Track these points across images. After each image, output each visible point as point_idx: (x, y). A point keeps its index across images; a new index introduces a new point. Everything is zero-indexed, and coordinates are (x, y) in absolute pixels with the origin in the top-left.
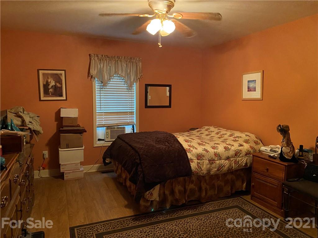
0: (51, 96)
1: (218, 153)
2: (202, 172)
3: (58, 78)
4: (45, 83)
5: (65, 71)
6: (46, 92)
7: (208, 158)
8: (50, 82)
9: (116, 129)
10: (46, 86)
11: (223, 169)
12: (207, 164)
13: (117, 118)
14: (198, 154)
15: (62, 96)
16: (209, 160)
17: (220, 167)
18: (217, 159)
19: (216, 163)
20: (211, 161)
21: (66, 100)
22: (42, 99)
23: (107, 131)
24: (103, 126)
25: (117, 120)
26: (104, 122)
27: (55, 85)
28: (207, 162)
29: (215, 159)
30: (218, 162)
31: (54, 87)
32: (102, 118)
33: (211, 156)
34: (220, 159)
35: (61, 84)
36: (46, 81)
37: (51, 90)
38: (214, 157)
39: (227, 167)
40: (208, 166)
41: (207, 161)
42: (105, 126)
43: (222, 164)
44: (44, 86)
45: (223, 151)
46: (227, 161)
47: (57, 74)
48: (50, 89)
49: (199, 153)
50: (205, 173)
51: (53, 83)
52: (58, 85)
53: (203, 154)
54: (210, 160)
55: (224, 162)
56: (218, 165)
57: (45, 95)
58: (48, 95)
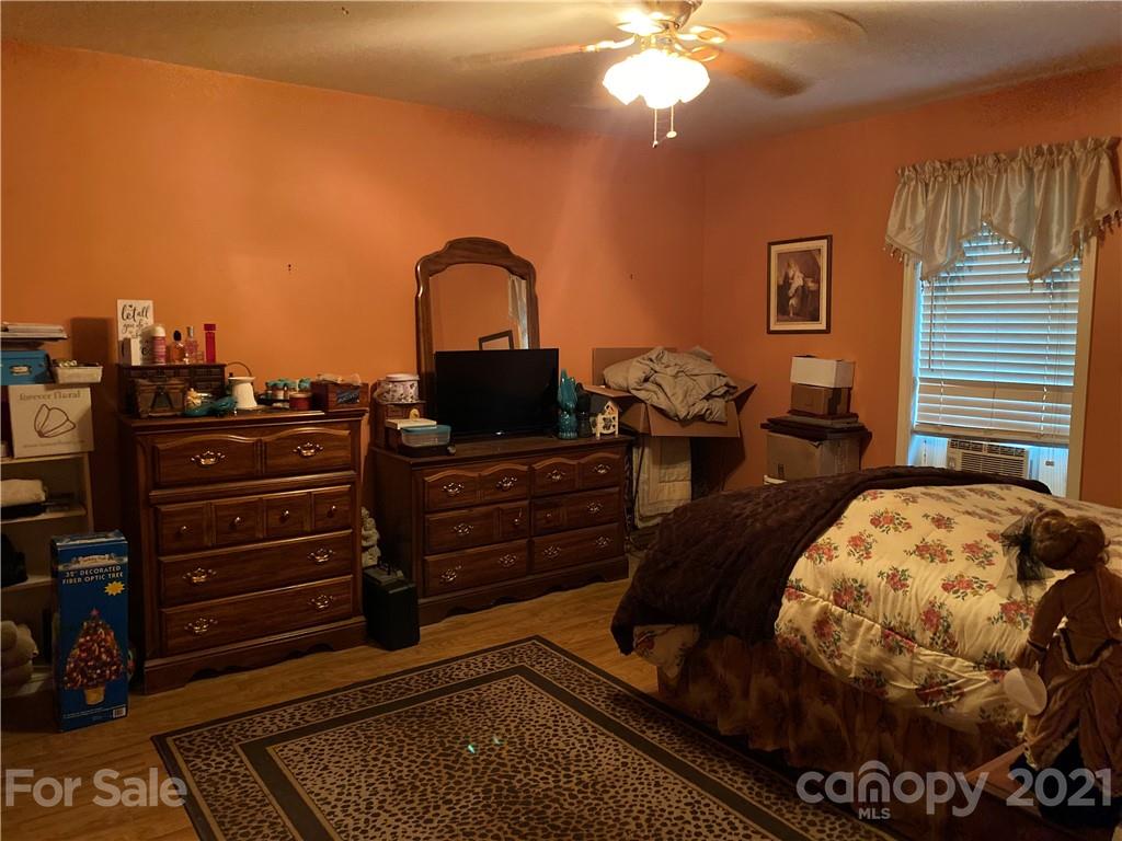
0: (792, 320)
1: (944, 613)
2: (838, 662)
3: (809, 264)
4: (781, 283)
5: (829, 238)
6: (783, 310)
7: (886, 618)
8: (793, 278)
9: (984, 453)
10: (784, 288)
11: (950, 705)
12: (870, 637)
13: (993, 406)
14: (844, 580)
15: (816, 318)
16: (889, 630)
17: (932, 688)
18: (928, 641)
19: (915, 656)
20: (896, 637)
21: (827, 331)
22: (773, 328)
23: (951, 456)
24: (937, 432)
25: (992, 415)
26: (944, 419)
27: (803, 287)
28: (873, 632)
29: (917, 636)
30: (928, 656)
31: (800, 292)
32: (937, 401)
33: (904, 614)
34: (950, 647)
35: (818, 282)
36: (783, 274)
37: (793, 302)
38: (914, 624)
39: (973, 702)
40: (875, 651)
41: (877, 625)
42: (944, 431)
43: (951, 676)
44: (780, 288)
45: (976, 615)
46: (984, 676)
47: (808, 252)
48: (791, 298)
49: (852, 576)
50: (852, 675)
51: (798, 282)
52: (811, 285)
53: (868, 589)
54: (891, 629)
55: (964, 669)
56: (924, 671)
57: (780, 317)
58: (786, 317)
